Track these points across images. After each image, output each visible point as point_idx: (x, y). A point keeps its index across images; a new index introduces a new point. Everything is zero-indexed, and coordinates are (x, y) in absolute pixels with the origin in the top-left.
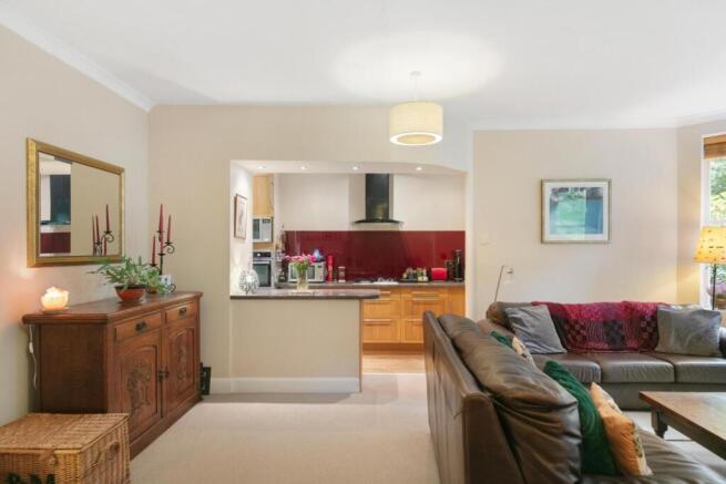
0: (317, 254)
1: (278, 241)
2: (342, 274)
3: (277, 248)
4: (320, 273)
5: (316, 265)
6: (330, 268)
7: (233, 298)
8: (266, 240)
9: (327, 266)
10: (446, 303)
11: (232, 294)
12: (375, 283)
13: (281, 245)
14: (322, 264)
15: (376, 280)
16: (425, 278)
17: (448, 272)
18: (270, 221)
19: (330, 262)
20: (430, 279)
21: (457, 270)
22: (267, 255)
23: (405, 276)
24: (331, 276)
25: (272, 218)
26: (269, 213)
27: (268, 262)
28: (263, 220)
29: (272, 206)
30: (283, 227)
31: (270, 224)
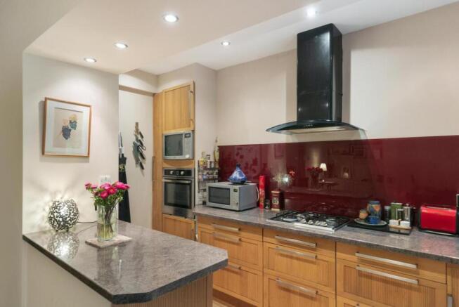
2: (276, 200)
5: (232, 187)
6: (261, 192)
8: (187, 156)
14: (237, 187)
16: (405, 224)
17: (457, 218)
18: (190, 135)
19: (261, 183)
20: (416, 227)
23: (363, 214)
24: (262, 203)
25: (193, 131)
26: (189, 126)
27: (189, 182)
28: (185, 134)
29: (192, 118)
30: (216, 141)
31: (191, 138)
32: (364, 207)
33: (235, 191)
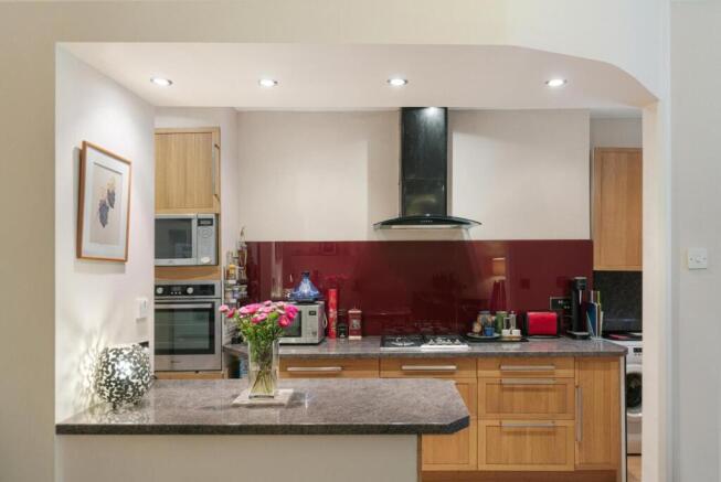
0: (306, 288)
1: (228, 262)
2: (356, 323)
3: (228, 275)
4: (311, 324)
5: (305, 309)
6: (333, 313)
7: (63, 430)
8: (205, 260)
9: (326, 309)
10: (570, 387)
11: (62, 417)
12: (426, 348)
13: (236, 269)
14: (316, 307)
15: (424, 341)
16: (516, 333)
17: (558, 319)
18: (212, 222)
19: (333, 300)
20: (526, 334)
21: (574, 316)
22: (207, 290)
23: (477, 328)
24: (333, 329)
25: (217, 215)
26: (211, 206)
27: (209, 306)
28: (199, 220)
29: (217, 192)
30: (242, 234)
31: (213, 228)
32: (475, 320)
33: (312, 313)
